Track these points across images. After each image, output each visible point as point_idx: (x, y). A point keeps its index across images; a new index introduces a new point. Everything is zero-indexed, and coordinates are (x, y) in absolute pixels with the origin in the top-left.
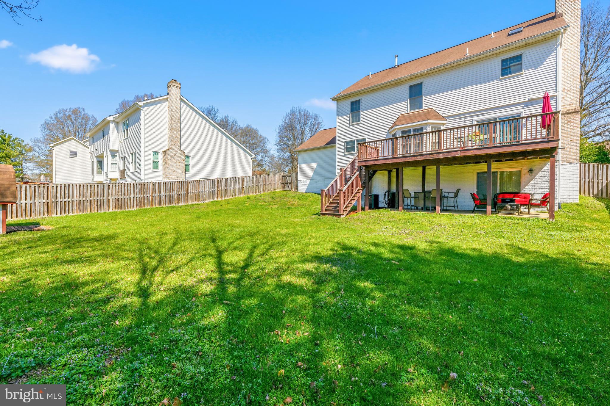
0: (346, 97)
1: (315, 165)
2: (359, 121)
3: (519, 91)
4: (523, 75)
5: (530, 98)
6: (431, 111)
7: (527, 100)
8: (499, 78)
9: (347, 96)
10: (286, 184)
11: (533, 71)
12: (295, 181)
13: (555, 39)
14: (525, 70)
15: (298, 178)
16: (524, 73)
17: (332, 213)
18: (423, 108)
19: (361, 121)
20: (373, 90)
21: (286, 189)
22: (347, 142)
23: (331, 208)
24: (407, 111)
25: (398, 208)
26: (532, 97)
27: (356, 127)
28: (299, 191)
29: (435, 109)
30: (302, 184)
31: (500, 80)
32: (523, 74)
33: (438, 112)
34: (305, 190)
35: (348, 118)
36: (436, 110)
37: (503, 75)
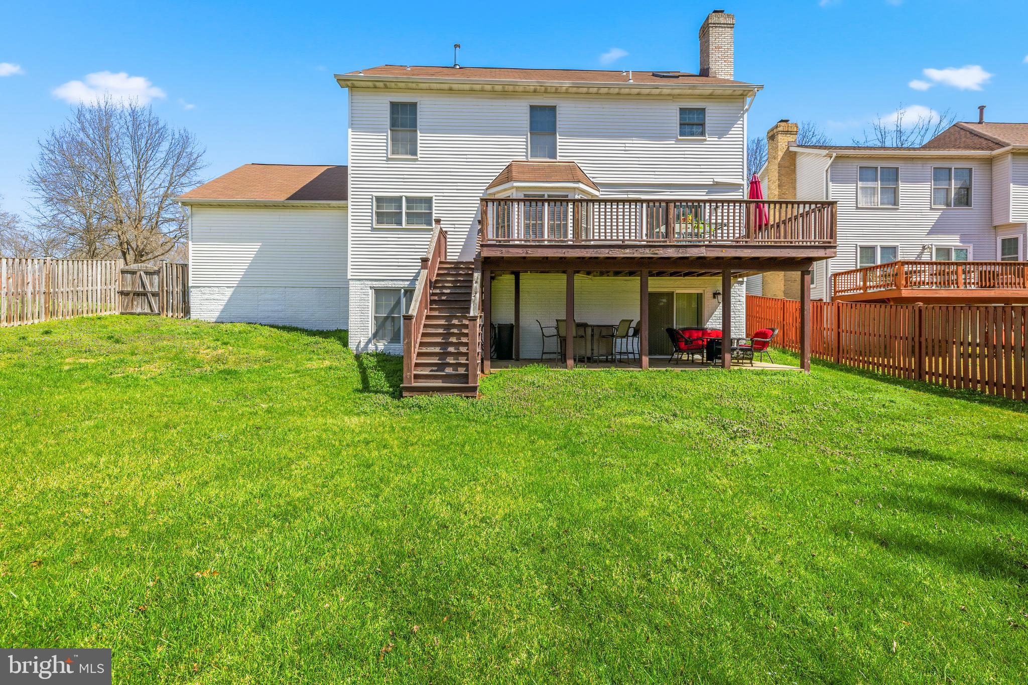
0: (377, 86)
1: (255, 247)
2: (415, 154)
3: (702, 167)
4: (706, 143)
5: (715, 180)
6: (573, 166)
7: (711, 183)
8: (677, 138)
9: (381, 85)
10: (138, 294)
11: (717, 139)
12: (178, 289)
13: (742, 100)
14: (709, 135)
15: (190, 278)
16: (708, 139)
17: (439, 384)
18: (559, 159)
19: (419, 156)
20: (451, 89)
21: (139, 310)
22: (379, 200)
23: (426, 371)
24: (527, 156)
25: (565, 361)
26: (719, 179)
27: (404, 166)
28: (194, 315)
29: (579, 165)
30: (206, 296)
31: (678, 140)
32: (705, 140)
33: (585, 172)
34: (217, 314)
35: (381, 140)
36: (582, 168)
37: (682, 134)
